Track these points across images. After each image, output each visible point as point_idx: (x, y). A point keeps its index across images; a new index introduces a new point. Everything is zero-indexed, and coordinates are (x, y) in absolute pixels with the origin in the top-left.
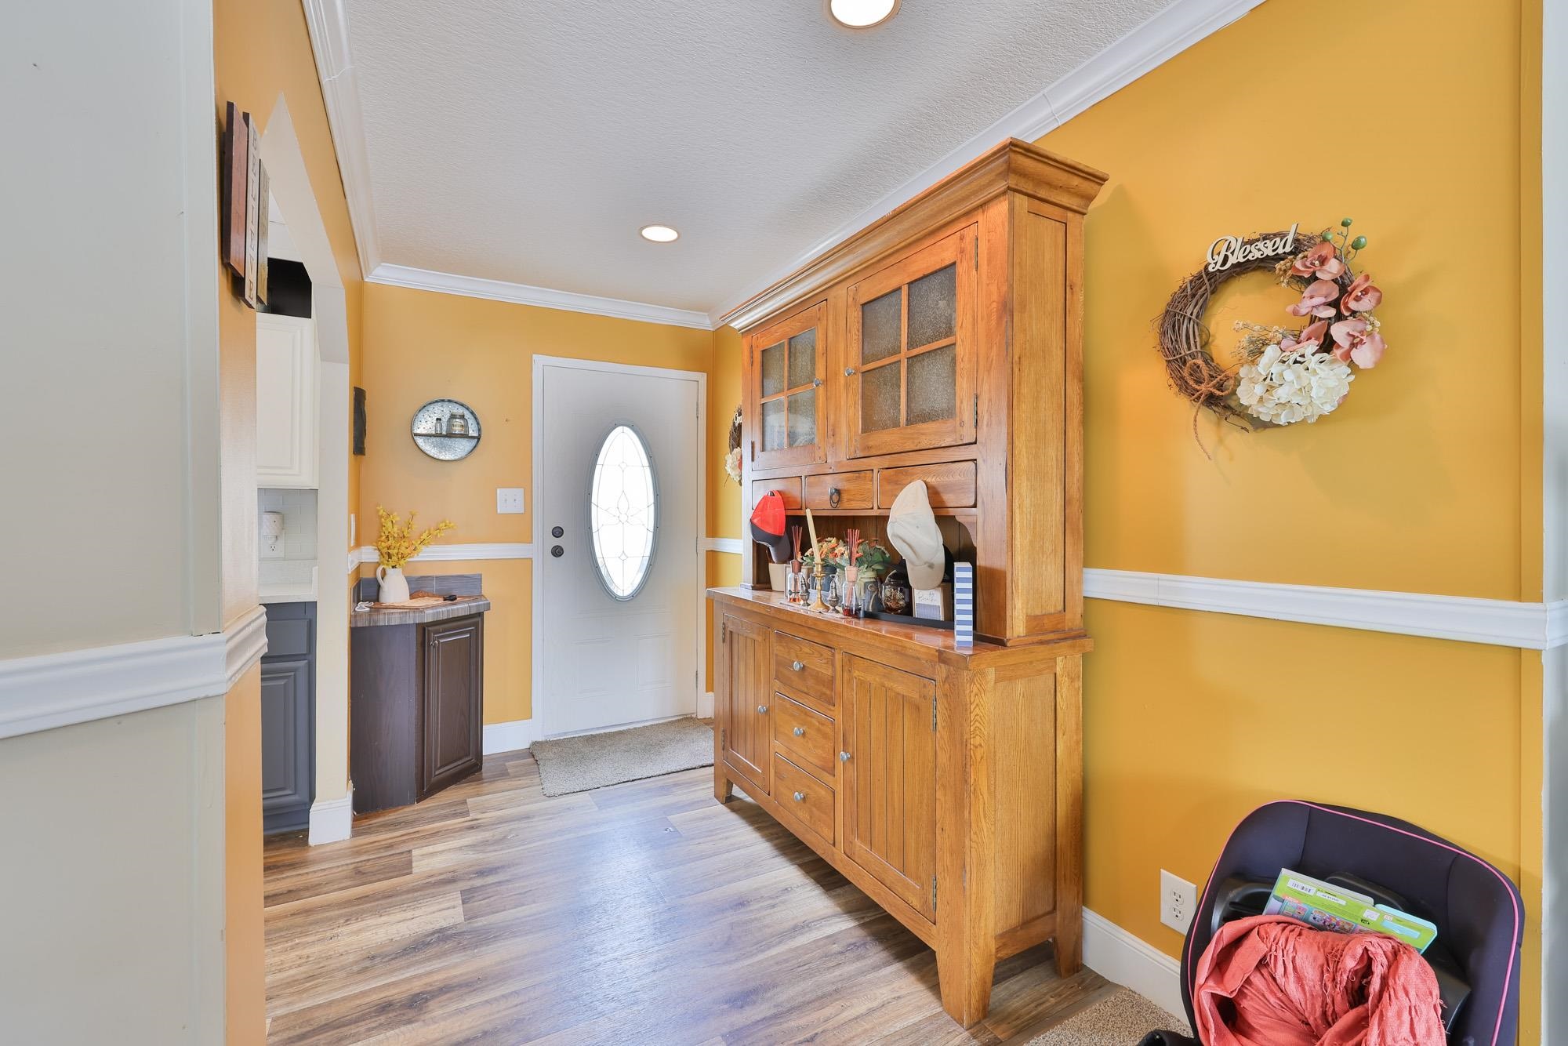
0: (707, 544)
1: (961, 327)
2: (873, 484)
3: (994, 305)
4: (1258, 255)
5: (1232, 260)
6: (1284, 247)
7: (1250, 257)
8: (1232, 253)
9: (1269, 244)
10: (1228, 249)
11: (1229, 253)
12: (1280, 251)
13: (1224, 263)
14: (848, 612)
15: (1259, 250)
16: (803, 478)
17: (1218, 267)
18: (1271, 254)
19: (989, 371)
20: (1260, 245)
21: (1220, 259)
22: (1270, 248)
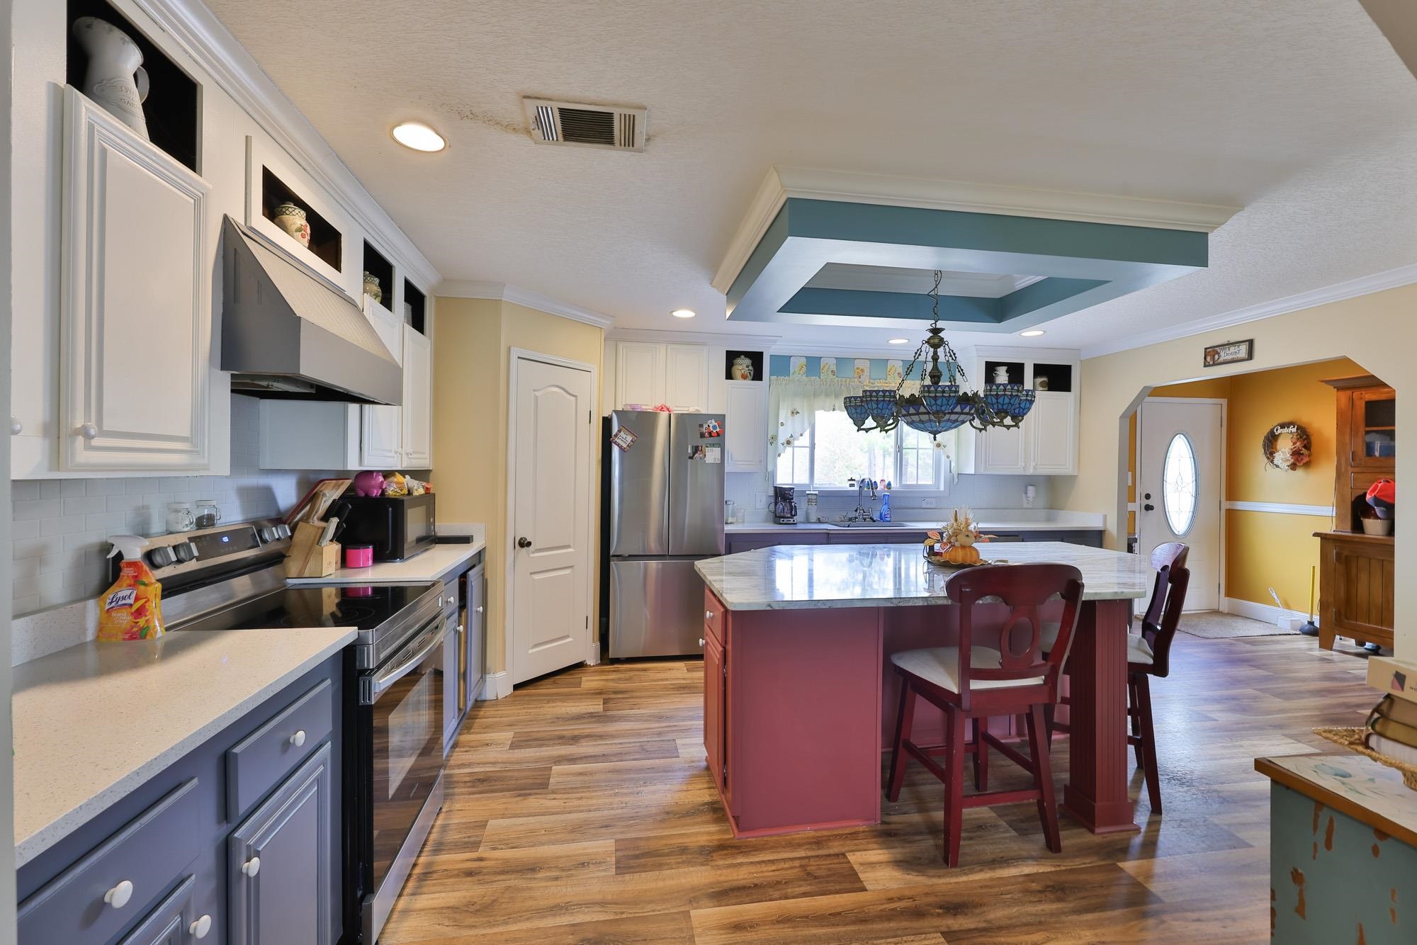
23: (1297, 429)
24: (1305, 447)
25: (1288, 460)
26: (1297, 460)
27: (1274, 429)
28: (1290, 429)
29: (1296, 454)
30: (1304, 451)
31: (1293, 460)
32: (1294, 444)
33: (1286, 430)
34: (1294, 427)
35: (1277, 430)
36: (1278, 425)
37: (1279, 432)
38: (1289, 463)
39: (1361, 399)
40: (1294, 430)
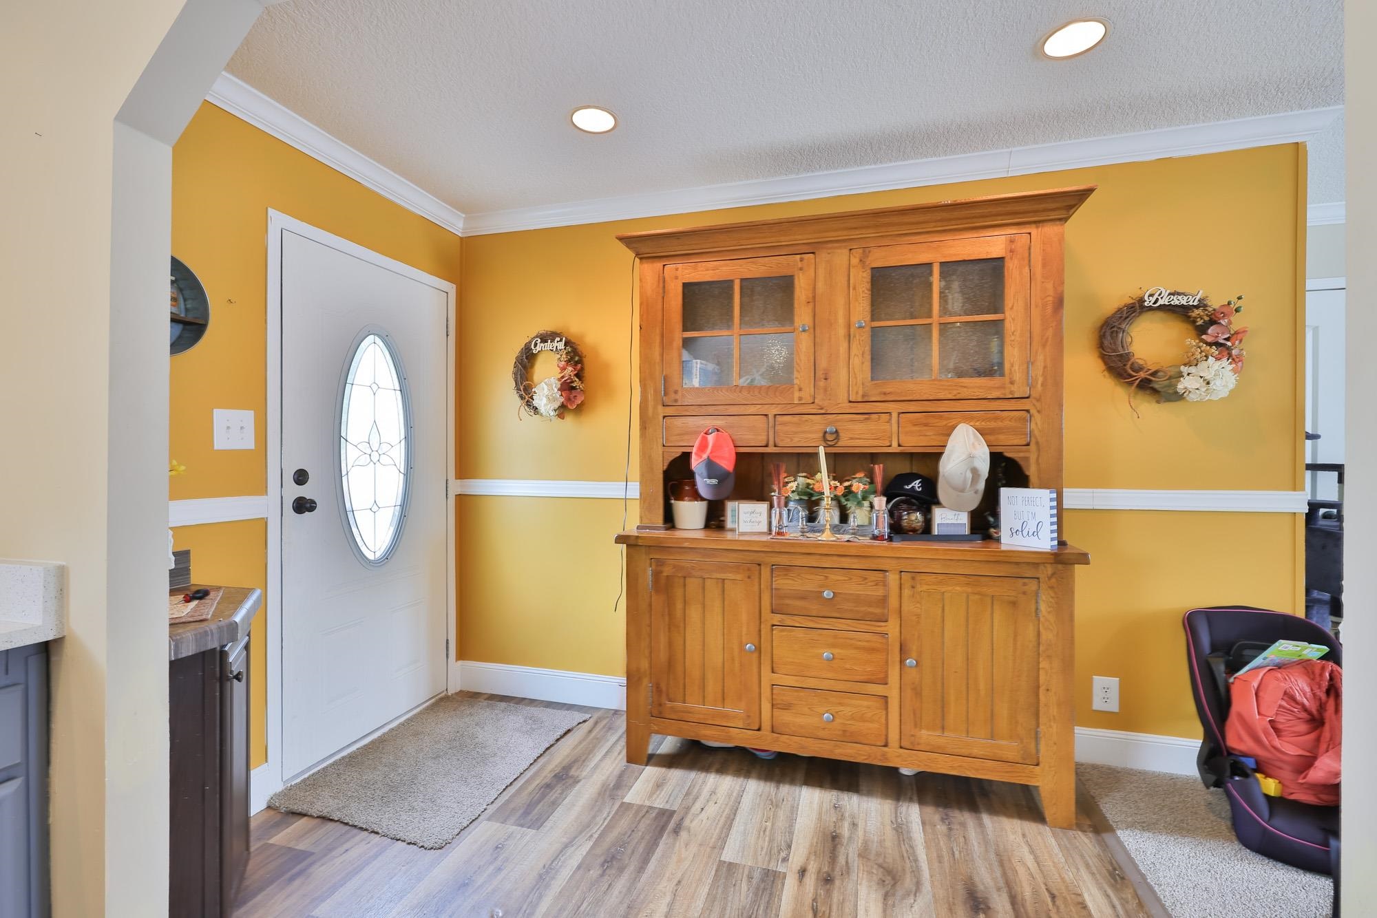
0: (457, 487)
1: (1012, 308)
2: (891, 425)
3: (1050, 299)
4: (1177, 303)
5: (1160, 302)
6: (1193, 302)
7: (1172, 303)
8: (1162, 298)
9: (1185, 298)
10: (1159, 295)
11: (1159, 298)
12: (1191, 303)
13: (1155, 303)
14: (875, 538)
15: (1178, 300)
16: (771, 417)
17: (1151, 304)
18: (1185, 304)
19: (1044, 346)
20: (1180, 297)
21: (1153, 300)
22: (1185, 301)
23: (565, 345)
24: (577, 375)
25: (555, 399)
26: (569, 399)
27: (530, 342)
28: (555, 344)
29: (567, 387)
30: (577, 383)
31: (562, 400)
32: (563, 369)
33: (549, 345)
34: (561, 340)
35: (536, 345)
36: (537, 337)
37: (538, 348)
38: (557, 405)
39: (676, 278)
40: (561, 345)
